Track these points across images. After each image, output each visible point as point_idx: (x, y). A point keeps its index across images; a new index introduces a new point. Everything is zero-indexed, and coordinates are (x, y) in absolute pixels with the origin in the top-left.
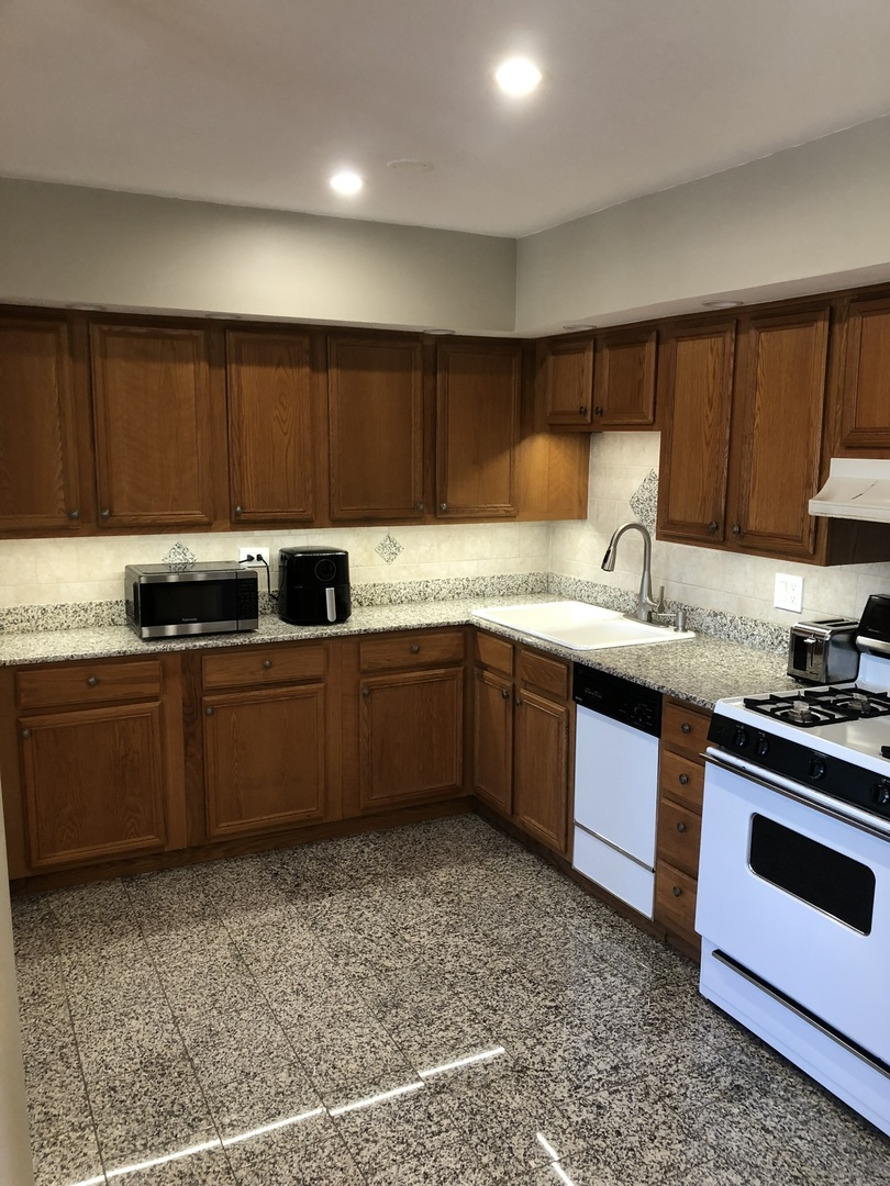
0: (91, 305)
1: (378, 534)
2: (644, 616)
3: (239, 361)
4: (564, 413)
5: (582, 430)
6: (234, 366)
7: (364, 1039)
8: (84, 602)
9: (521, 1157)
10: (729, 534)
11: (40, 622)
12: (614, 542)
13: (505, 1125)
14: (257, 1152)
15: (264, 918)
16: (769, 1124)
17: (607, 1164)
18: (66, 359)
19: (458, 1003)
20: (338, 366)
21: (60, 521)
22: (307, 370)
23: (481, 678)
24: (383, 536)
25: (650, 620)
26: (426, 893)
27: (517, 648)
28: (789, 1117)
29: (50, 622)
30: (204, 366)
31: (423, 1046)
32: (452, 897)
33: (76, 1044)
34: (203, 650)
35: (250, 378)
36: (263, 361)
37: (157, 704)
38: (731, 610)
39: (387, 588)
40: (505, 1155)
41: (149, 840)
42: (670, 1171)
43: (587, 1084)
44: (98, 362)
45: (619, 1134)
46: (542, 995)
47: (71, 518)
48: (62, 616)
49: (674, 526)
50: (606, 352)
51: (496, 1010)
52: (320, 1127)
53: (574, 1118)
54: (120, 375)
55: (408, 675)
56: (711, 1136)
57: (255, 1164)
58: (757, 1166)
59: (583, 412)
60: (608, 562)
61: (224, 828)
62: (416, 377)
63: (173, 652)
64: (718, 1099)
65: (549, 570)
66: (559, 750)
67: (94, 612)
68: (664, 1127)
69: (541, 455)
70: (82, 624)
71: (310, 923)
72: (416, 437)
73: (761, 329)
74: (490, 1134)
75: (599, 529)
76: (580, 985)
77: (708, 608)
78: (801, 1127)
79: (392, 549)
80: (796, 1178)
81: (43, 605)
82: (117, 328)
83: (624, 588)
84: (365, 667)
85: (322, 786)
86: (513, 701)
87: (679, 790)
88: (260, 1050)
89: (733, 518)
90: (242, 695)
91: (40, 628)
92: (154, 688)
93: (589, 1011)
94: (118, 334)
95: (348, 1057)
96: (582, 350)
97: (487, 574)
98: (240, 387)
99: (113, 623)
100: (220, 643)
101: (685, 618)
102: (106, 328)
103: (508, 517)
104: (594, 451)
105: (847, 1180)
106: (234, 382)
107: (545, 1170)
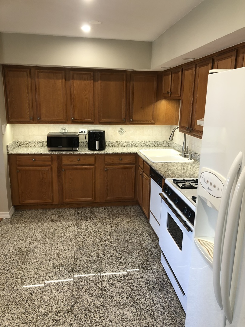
0: (35, 65)
1: (118, 127)
3: (73, 79)
4: (166, 94)
6: (72, 80)
7: (68, 256)
8: (40, 141)
9: (83, 291)
11: (29, 145)
12: (173, 132)
13: (85, 283)
14: (26, 276)
15: (67, 223)
16: (155, 299)
17: (103, 298)
18: (29, 79)
19: (97, 252)
20: (101, 80)
21: (28, 120)
22: (92, 81)
24: (120, 128)
25: (185, 156)
26: (111, 223)
27: (144, 160)
28: (162, 299)
29: (31, 145)
30: (64, 80)
31: (80, 260)
32: (116, 226)
33: (7, 244)
34: (62, 155)
35: (77, 83)
36: (80, 79)
37: (50, 167)
39: (120, 142)
40: (80, 290)
41: (49, 201)
42: (118, 304)
43: (114, 278)
44: (37, 79)
45: (112, 292)
46: (120, 254)
47: (31, 119)
48: (34, 144)
49: (181, 128)
51: (105, 256)
52: (43, 273)
53: (104, 285)
54: (43, 83)
55: (118, 166)
56: (136, 299)
57: (23, 278)
58: (142, 309)
60: (170, 138)
61: (67, 200)
62: (124, 83)
63: (54, 154)
64: (146, 290)
67: (42, 143)
68: (125, 293)
69: (163, 106)
70: (39, 146)
71: (77, 226)
72: (124, 100)
74: (80, 284)
76: (132, 254)
78: (163, 302)
79: (122, 132)
80: (151, 314)
81: (30, 141)
82: (41, 71)
84: (106, 163)
85: (94, 192)
86: (143, 175)
88: (43, 253)
90: (72, 167)
91: (29, 146)
92: (49, 163)
93: (129, 261)
94: (42, 72)
95: (61, 259)
97: (151, 140)
98: (74, 86)
102: (38, 71)
103: (152, 124)
105: (165, 319)
106: (72, 85)
107: (86, 296)
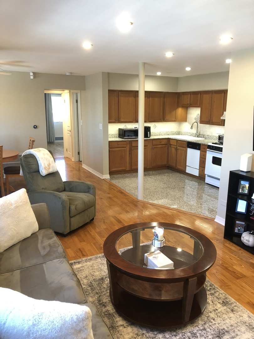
2: (197, 136)
4: (184, 104)
5: (187, 107)
8: (113, 134)
10: (211, 122)
12: (193, 124)
20: (151, 97)
21: (114, 121)
23: (171, 147)
24: (154, 124)
25: (198, 137)
27: (177, 141)
30: (133, 98)
34: (132, 140)
37: (126, 148)
38: (210, 135)
39: (154, 133)
44: (120, 97)
47: (116, 120)
49: (202, 122)
50: (192, 95)
54: (122, 99)
55: (159, 146)
59: (188, 104)
60: (192, 128)
62: (162, 98)
63: (128, 141)
65: (180, 131)
66: (184, 155)
69: (180, 111)
72: (162, 108)
73: (215, 94)
75: (189, 123)
77: (207, 134)
79: (155, 127)
83: (193, 132)
84: (153, 144)
86: (176, 149)
87: (203, 157)
89: (211, 120)
90: (137, 148)
96: (188, 95)
99: (116, 137)
100: (135, 140)
101: (203, 136)
102: (121, 92)
103: (175, 121)
104: (188, 110)
106: (137, 100)
